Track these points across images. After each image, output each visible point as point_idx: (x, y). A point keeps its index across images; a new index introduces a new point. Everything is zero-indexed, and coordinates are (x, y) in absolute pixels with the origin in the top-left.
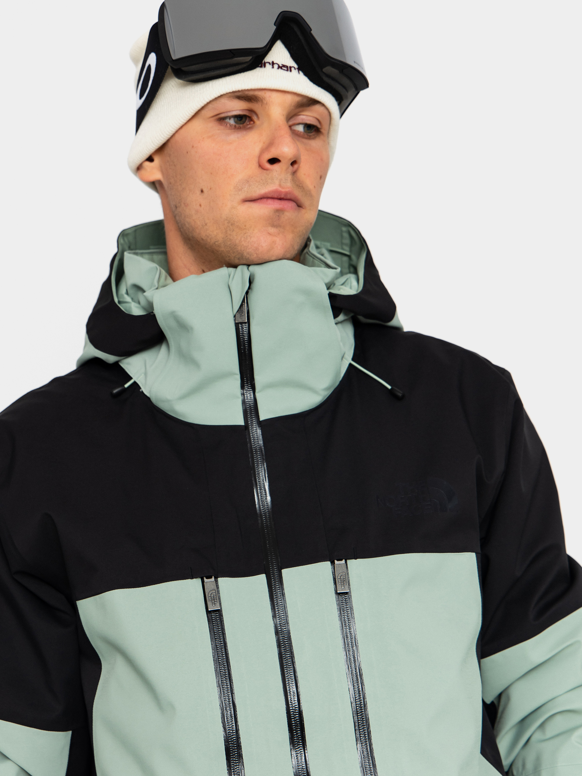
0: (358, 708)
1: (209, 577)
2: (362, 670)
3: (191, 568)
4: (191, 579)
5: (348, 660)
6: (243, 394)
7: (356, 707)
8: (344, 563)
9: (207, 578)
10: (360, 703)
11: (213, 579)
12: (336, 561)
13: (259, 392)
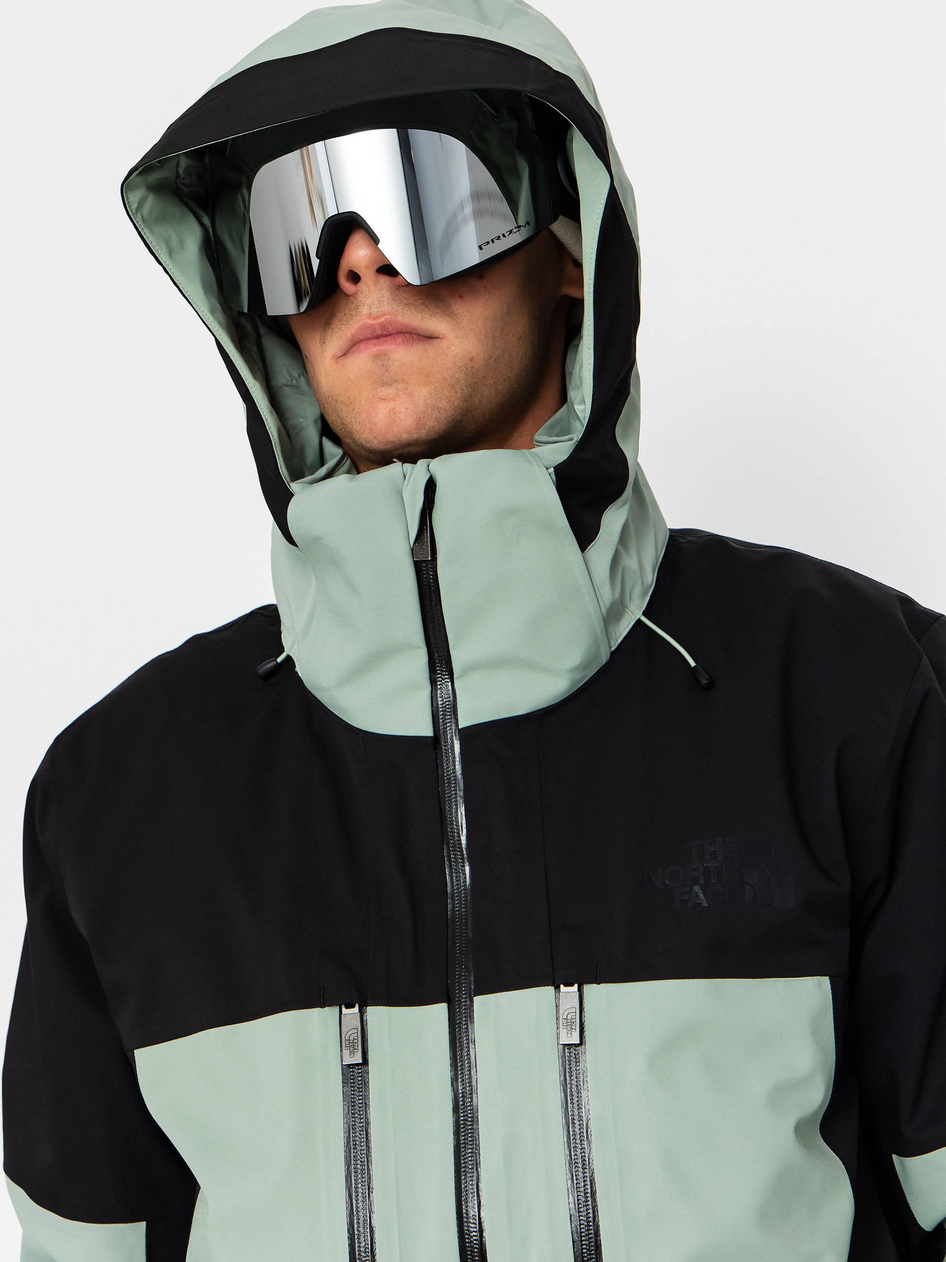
0: (584, 1251)
1: (350, 1006)
2: (595, 1184)
3: (324, 988)
4: (321, 1007)
5: (571, 1163)
7: (580, 1225)
8: (577, 991)
9: (347, 1007)
10: (587, 1215)
11: (356, 1009)
12: (562, 986)
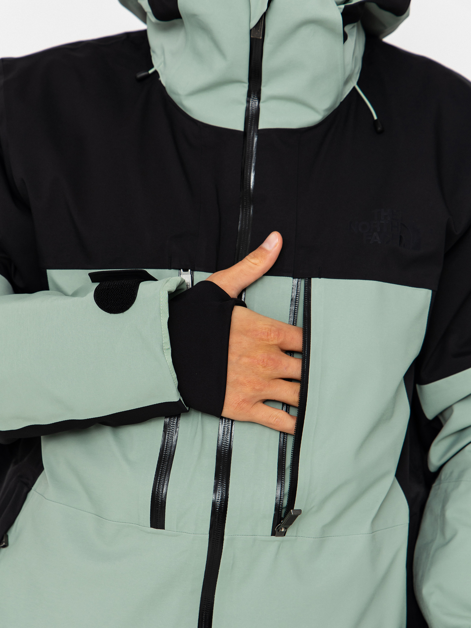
6: (248, 102)
13: (264, 102)
